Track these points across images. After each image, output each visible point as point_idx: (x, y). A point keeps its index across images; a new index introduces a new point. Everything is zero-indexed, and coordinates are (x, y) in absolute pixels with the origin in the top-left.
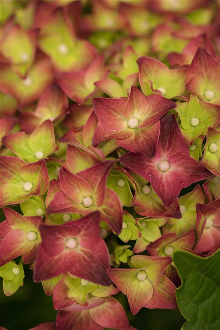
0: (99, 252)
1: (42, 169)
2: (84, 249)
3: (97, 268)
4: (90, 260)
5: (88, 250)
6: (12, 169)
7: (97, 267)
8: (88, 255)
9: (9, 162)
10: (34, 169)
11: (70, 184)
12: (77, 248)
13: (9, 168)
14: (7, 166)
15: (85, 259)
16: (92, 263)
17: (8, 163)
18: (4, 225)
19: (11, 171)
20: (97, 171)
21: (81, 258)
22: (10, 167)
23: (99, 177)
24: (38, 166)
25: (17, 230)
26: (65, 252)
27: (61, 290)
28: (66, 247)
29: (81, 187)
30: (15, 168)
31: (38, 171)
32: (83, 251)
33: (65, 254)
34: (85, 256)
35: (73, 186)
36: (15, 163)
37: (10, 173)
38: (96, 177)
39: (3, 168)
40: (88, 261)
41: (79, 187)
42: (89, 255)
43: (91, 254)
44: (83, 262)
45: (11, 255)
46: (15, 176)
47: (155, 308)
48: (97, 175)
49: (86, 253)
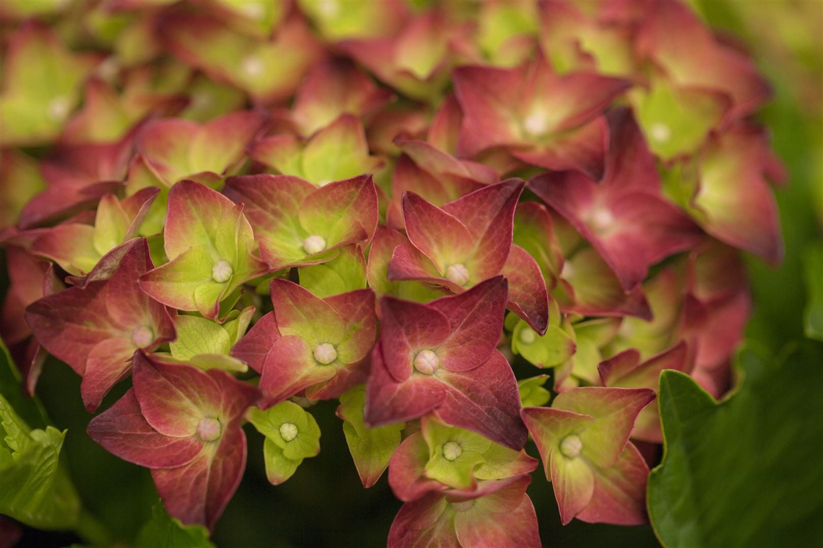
0: (493, 378)
1: (361, 196)
2: (455, 375)
3: (488, 413)
4: (471, 397)
5: (463, 377)
6: (278, 207)
7: (489, 411)
8: (465, 387)
9: (273, 189)
10: (341, 198)
11: (422, 234)
12: (437, 375)
13: (271, 206)
14: (265, 200)
15: (460, 396)
16: (475, 404)
17: (270, 191)
18: (266, 324)
19: (275, 213)
20: (485, 204)
21: (451, 394)
22: (273, 203)
23: (487, 217)
24: (353, 189)
25: (293, 337)
26: (413, 379)
27: (406, 466)
28: (416, 370)
29: (445, 241)
30: (286, 204)
31: (347, 204)
32: (451, 381)
33: (414, 383)
34: (457, 390)
35: (427, 239)
36: (289, 189)
37: (271, 217)
38: (481, 217)
39: (255, 205)
40: (466, 399)
41: (438, 241)
42: (467, 388)
43: (473, 384)
44: (457, 400)
45: (285, 389)
46: (281, 225)
47: (598, 521)
48: (483, 213)
49: (459, 385)
